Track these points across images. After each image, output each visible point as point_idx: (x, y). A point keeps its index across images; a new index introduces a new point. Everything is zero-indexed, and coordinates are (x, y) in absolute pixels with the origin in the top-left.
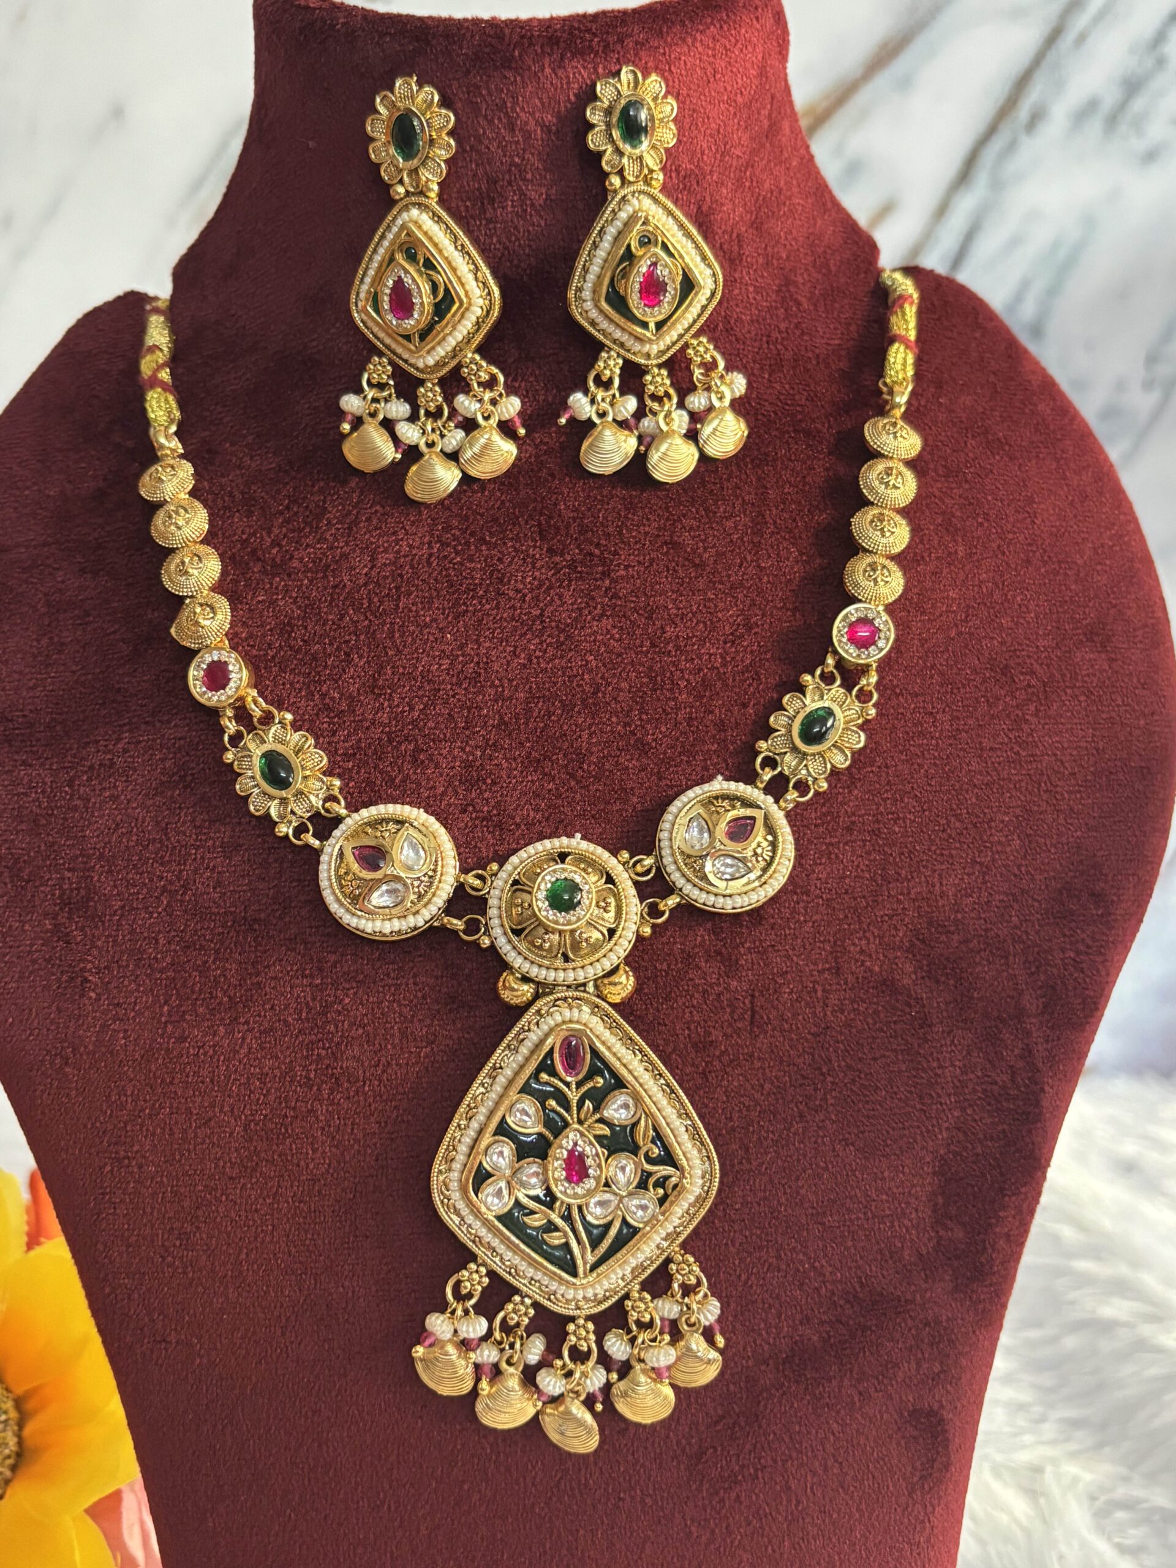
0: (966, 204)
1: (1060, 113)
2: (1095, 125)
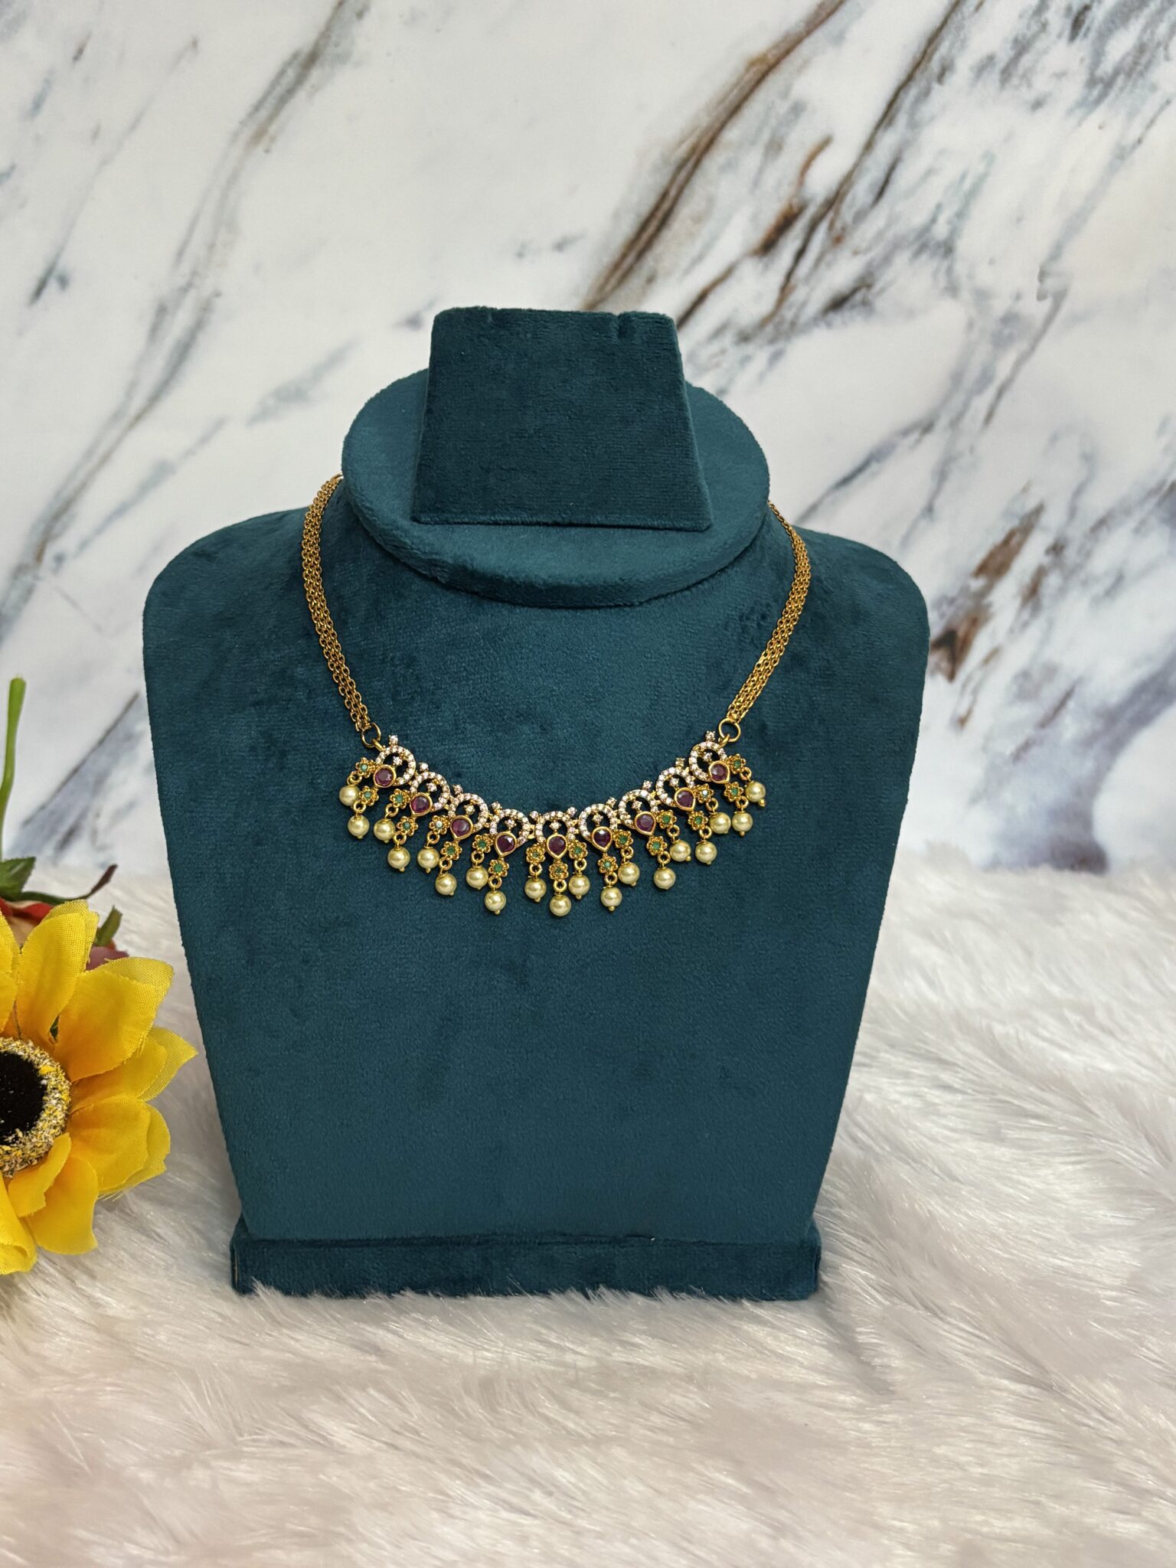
0: (889, 141)
1: (964, 65)
2: (993, 77)
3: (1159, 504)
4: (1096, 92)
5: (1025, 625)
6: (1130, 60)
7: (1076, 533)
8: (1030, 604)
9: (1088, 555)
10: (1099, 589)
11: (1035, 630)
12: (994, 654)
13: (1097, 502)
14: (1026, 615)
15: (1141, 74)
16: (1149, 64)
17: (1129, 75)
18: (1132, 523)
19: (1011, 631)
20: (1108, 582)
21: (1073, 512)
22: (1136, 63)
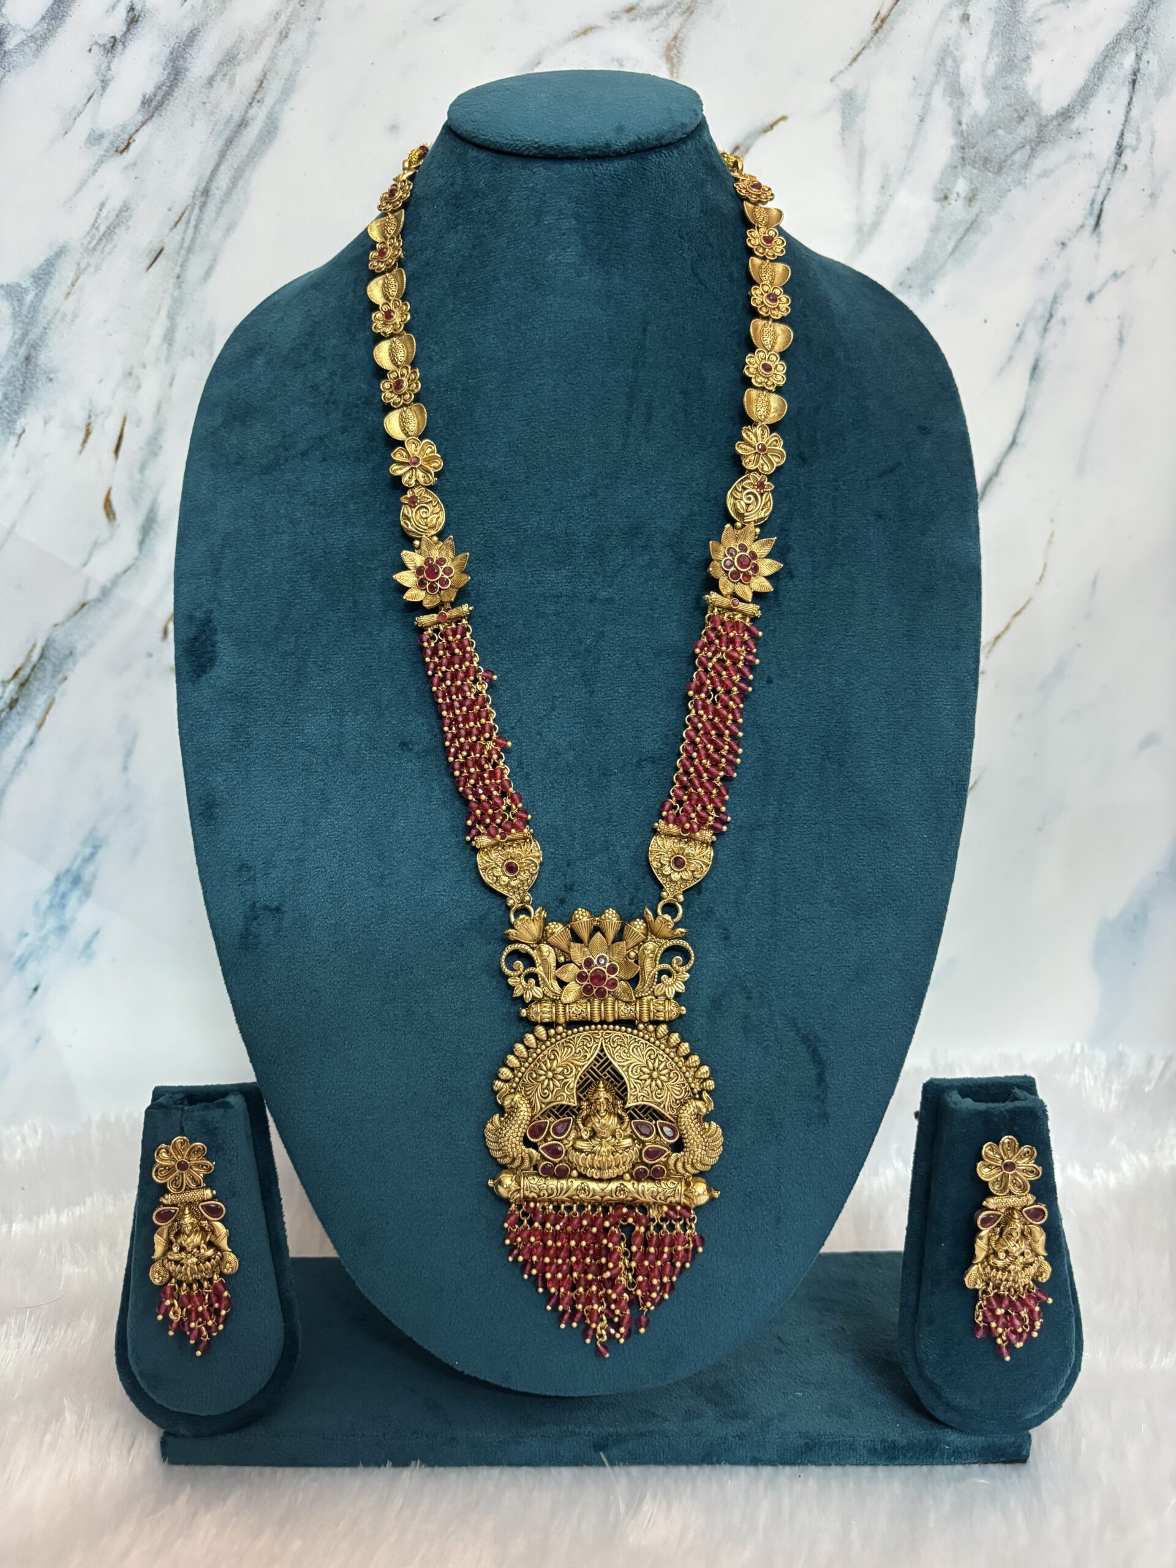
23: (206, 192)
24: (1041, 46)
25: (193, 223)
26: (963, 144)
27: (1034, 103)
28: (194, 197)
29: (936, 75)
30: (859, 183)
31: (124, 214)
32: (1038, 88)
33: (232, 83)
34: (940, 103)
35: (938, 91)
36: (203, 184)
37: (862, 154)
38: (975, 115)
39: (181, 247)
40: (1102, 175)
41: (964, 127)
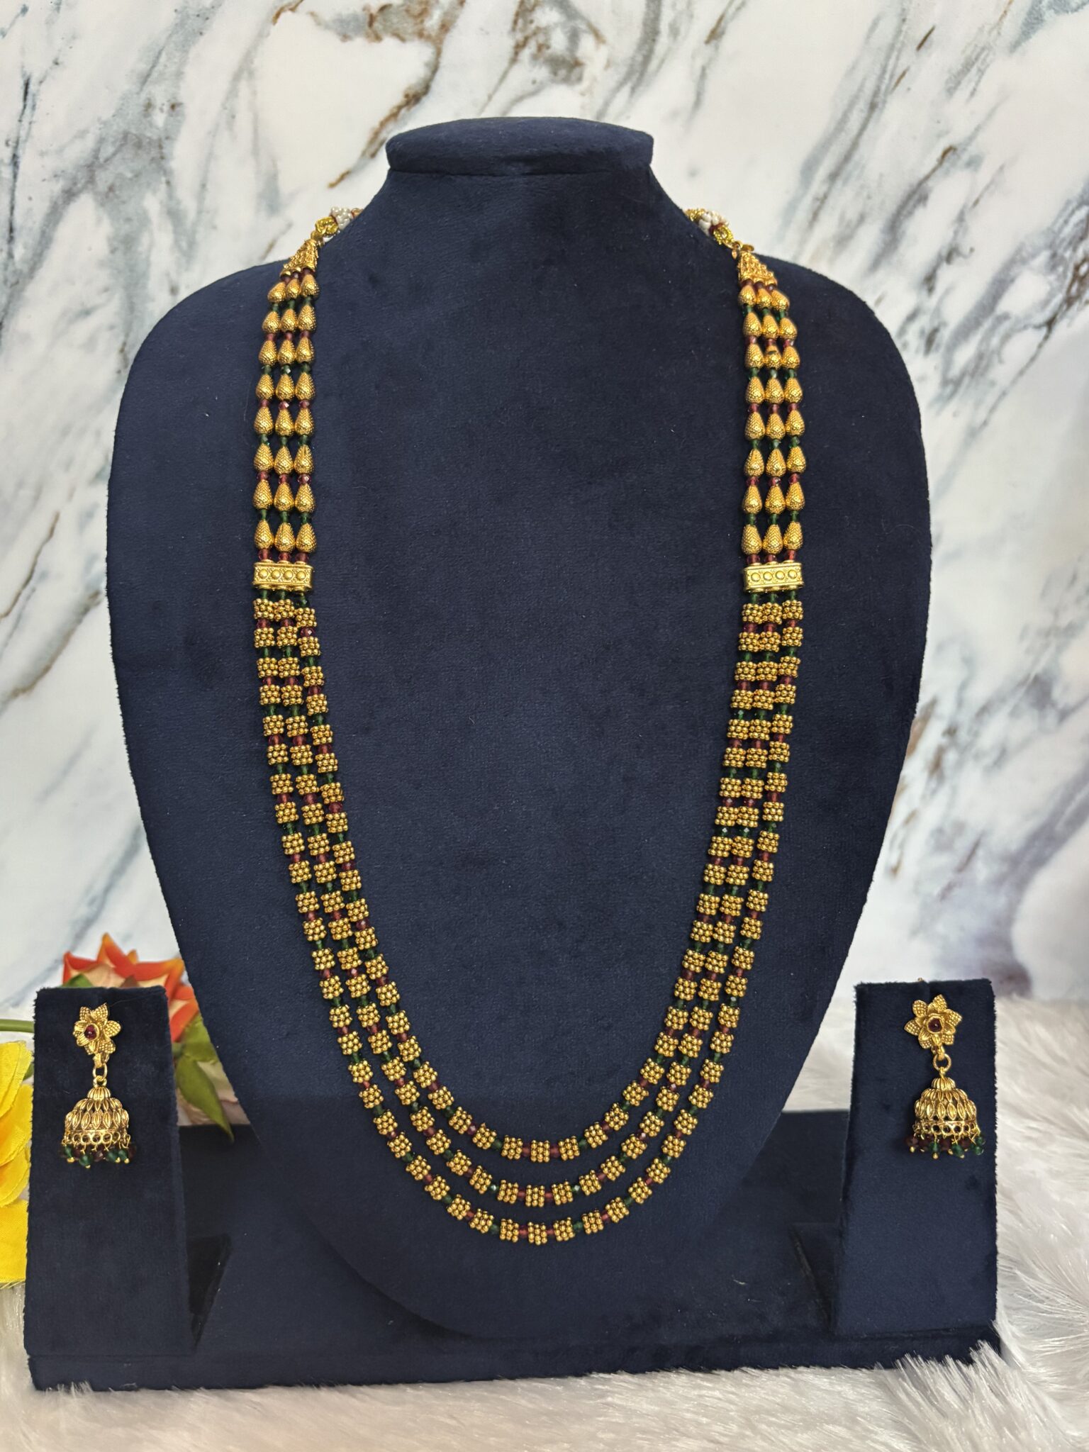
3: (1027, 692)
4: (949, 389)
5: (934, 792)
6: (973, 365)
7: (965, 718)
8: (935, 776)
9: (976, 735)
10: (988, 761)
11: (943, 796)
12: (912, 817)
13: (980, 692)
14: (933, 784)
15: (982, 375)
16: (987, 367)
17: (973, 375)
18: (1006, 709)
19: (923, 797)
20: (994, 755)
21: (960, 703)
22: (977, 367)
23: (873, 107)
24: (102, 264)
25: (887, 76)
26: (163, 162)
27: (102, 205)
28: (885, 102)
29: (194, 232)
30: (256, 121)
31: (952, 85)
32: (99, 221)
33: (842, 218)
34: (188, 203)
35: (192, 215)
36: (875, 115)
37: (255, 151)
38: (155, 192)
39: (900, 51)
40: (28, 134)
41: (163, 179)
